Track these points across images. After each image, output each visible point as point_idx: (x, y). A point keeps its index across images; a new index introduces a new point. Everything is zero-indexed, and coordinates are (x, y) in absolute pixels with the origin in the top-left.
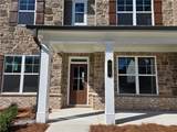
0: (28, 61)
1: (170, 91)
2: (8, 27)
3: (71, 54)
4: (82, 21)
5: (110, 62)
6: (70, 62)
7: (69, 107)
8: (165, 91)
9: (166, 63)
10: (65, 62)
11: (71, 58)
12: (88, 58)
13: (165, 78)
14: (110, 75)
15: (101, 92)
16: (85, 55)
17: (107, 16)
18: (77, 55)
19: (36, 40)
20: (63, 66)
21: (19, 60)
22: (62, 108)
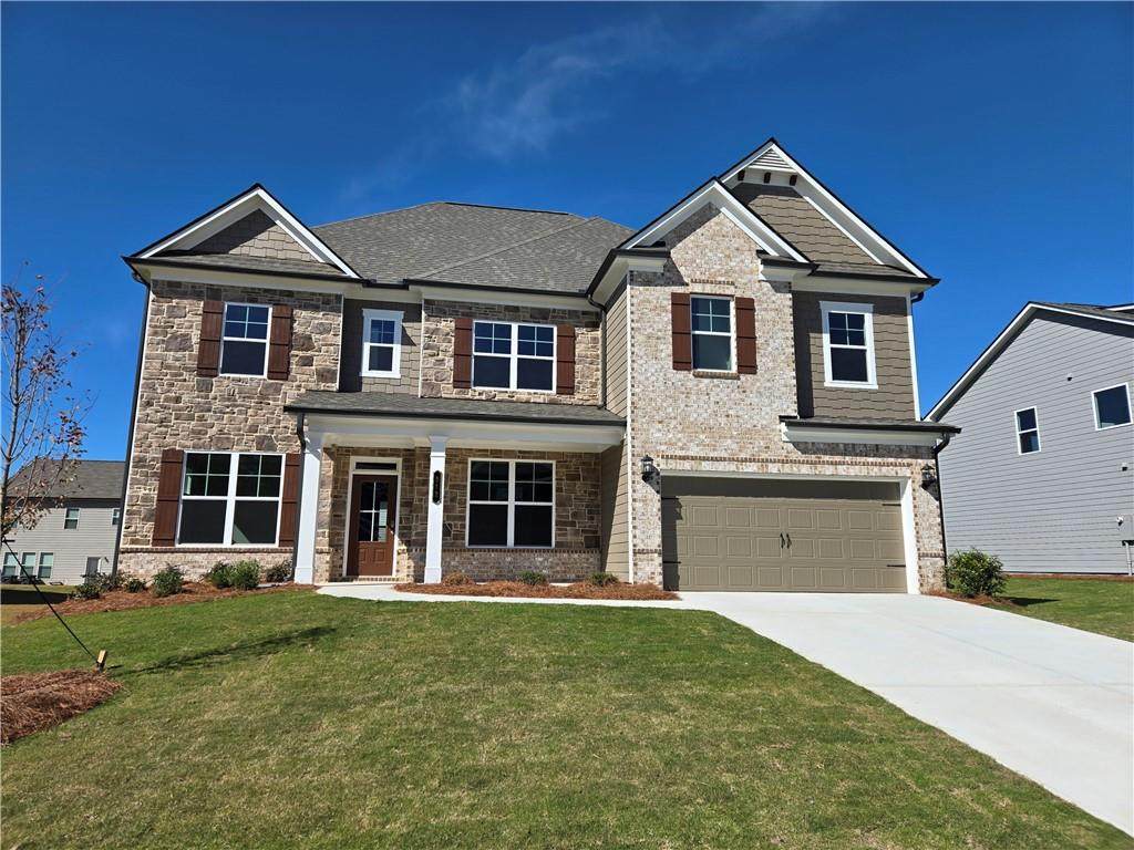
0: (247, 463)
1: (582, 539)
2: (193, 379)
3: (357, 451)
4: (389, 368)
5: (437, 474)
6: (353, 471)
7: (344, 580)
8: (569, 538)
9: (577, 477)
10: (340, 470)
11: (354, 460)
12: (399, 461)
13: (571, 510)
14: (436, 499)
15: (417, 544)
16: (394, 452)
17: (450, 363)
18: (372, 452)
19: (300, 432)
20: (335, 481)
21: (222, 463)
22: (331, 580)
